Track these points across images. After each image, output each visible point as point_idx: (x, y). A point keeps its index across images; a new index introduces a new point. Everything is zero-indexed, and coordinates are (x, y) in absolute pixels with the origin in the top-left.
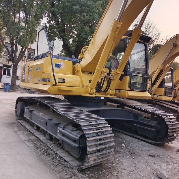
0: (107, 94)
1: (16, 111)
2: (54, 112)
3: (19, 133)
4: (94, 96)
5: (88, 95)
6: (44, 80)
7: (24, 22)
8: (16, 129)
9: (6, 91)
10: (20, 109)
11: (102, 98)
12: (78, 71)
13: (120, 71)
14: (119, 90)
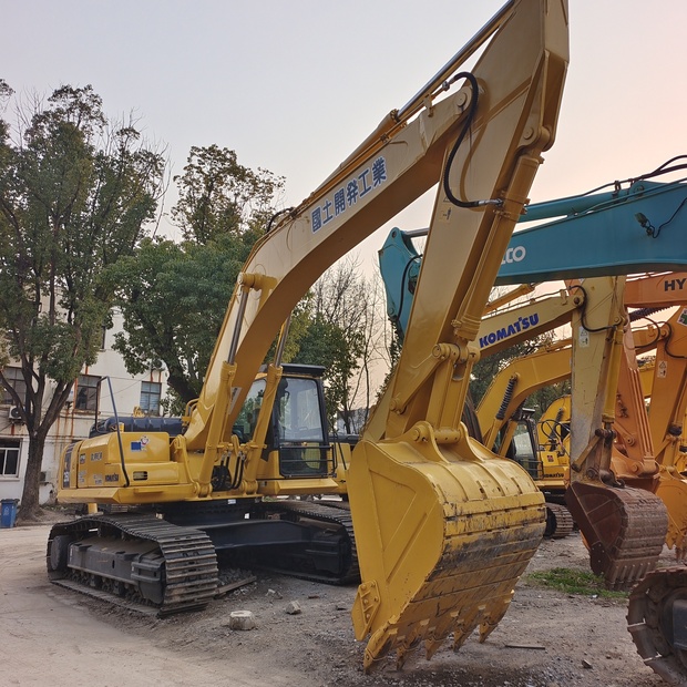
0: (242, 492)
1: (49, 561)
3: (59, 597)
4: (209, 498)
5: (197, 499)
6: (109, 478)
7: (65, 306)
8: (51, 594)
9: (8, 527)
10: (58, 552)
11: (231, 502)
12: (180, 451)
13: (258, 443)
14: (264, 479)
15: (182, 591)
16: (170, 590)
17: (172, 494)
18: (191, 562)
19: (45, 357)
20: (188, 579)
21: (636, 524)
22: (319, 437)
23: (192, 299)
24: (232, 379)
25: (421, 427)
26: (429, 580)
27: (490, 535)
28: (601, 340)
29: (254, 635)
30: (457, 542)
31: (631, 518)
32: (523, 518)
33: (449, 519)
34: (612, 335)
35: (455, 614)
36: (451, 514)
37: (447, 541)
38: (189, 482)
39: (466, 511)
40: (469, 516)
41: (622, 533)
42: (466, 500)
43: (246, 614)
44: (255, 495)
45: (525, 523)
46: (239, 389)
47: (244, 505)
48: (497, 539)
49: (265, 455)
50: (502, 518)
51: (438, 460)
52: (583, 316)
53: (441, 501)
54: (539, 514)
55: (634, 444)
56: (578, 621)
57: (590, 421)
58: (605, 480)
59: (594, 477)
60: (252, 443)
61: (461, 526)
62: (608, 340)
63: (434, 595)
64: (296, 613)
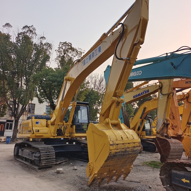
0: (65, 136)
1: (14, 153)
2: (33, 148)
3: (15, 163)
4: (56, 138)
5: (52, 138)
6: (29, 131)
7: (25, 85)
8: (13, 162)
9: (8, 144)
10: (16, 151)
11: (62, 139)
12: (49, 124)
13: (70, 123)
14: (71, 133)
15: (45, 162)
16: (42, 162)
17: (46, 136)
18: (48, 155)
19: (19, 98)
20: (47, 159)
21: (173, 149)
22: (87, 122)
23: (56, 83)
24: (62, 105)
25: (107, 120)
26: (106, 161)
27: (124, 150)
28: (166, 97)
29: (62, 175)
30: (113, 151)
31: (172, 147)
32: (134, 146)
33: (111, 145)
34: (169, 96)
35: (115, 172)
36: (112, 144)
37: (110, 151)
38: (51, 133)
39: (116, 143)
40: (117, 144)
41: (169, 152)
42: (117, 140)
43: (61, 169)
44: (69, 137)
45: (134, 147)
46: (65, 108)
47: (66, 140)
48: (126, 151)
49: (72, 126)
50: (127, 146)
51: (111, 129)
52: (161, 90)
53: (109, 140)
54: (139, 145)
55: (176, 127)
56: (153, 175)
57: (162, 120)
58: (166, 136)
59: (163, 136)
60: (68, 123)
61: (115, 147)
62: (168, 97)
63: (107, 166)
64: (75, 170)
